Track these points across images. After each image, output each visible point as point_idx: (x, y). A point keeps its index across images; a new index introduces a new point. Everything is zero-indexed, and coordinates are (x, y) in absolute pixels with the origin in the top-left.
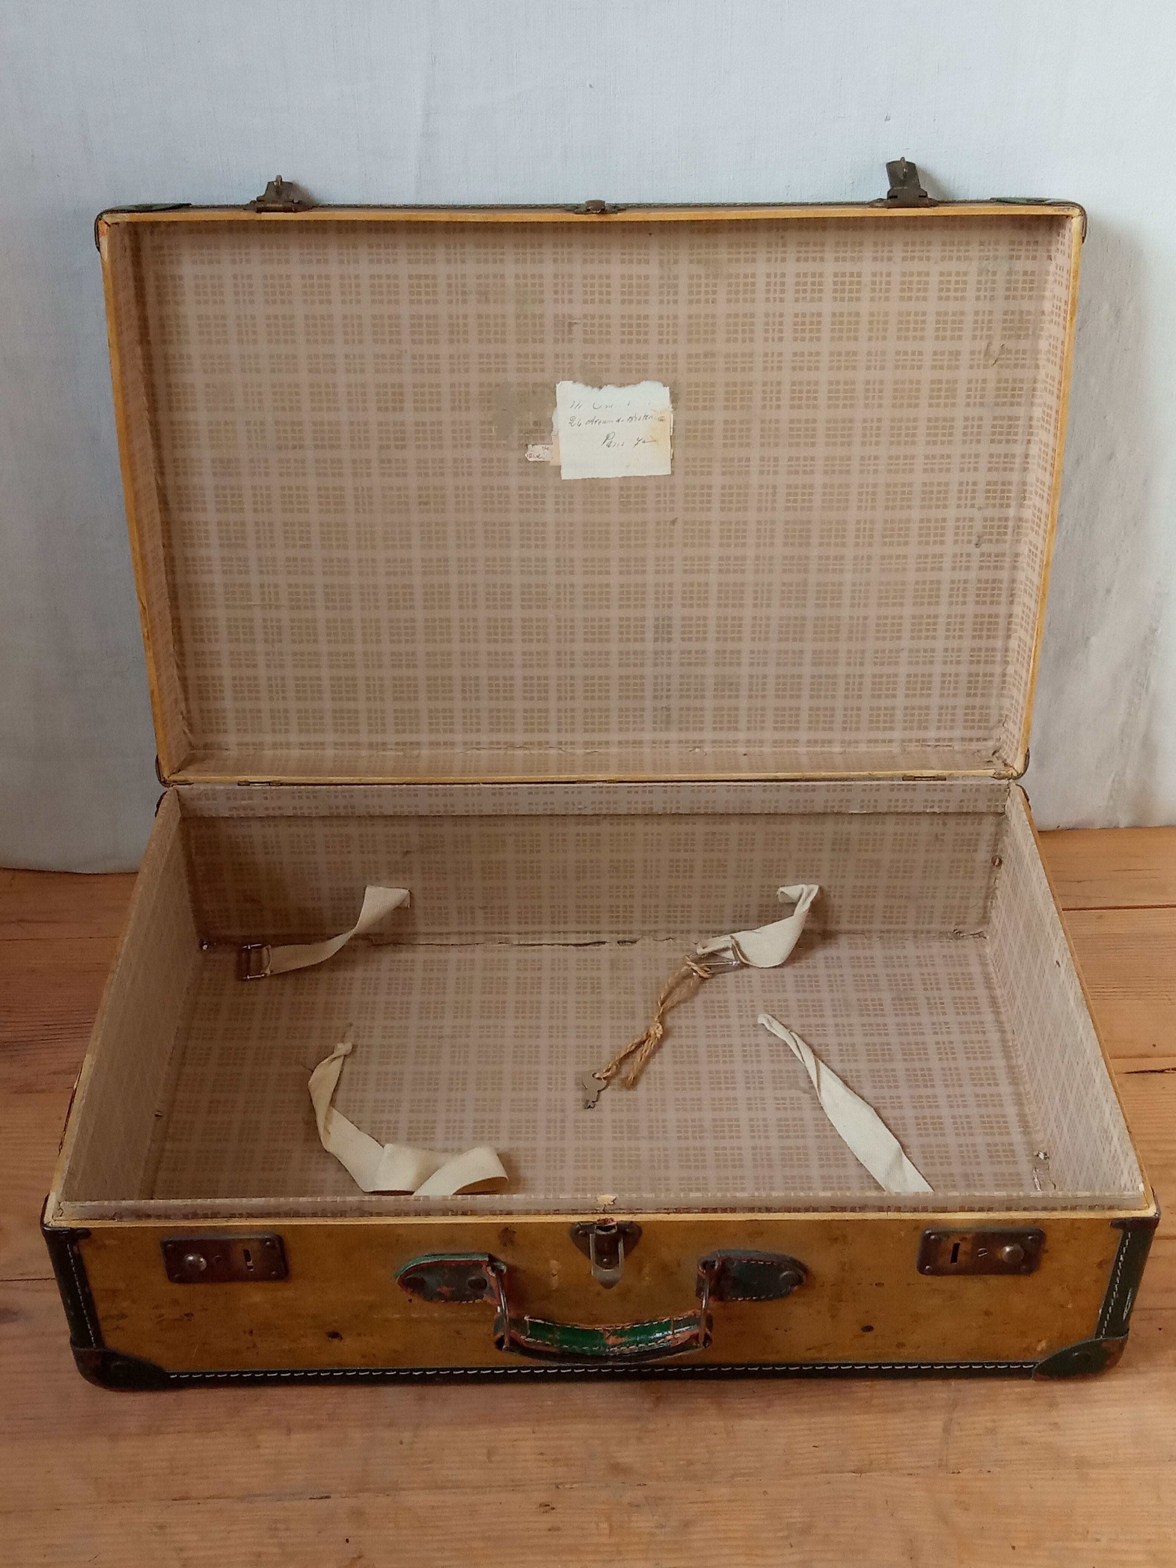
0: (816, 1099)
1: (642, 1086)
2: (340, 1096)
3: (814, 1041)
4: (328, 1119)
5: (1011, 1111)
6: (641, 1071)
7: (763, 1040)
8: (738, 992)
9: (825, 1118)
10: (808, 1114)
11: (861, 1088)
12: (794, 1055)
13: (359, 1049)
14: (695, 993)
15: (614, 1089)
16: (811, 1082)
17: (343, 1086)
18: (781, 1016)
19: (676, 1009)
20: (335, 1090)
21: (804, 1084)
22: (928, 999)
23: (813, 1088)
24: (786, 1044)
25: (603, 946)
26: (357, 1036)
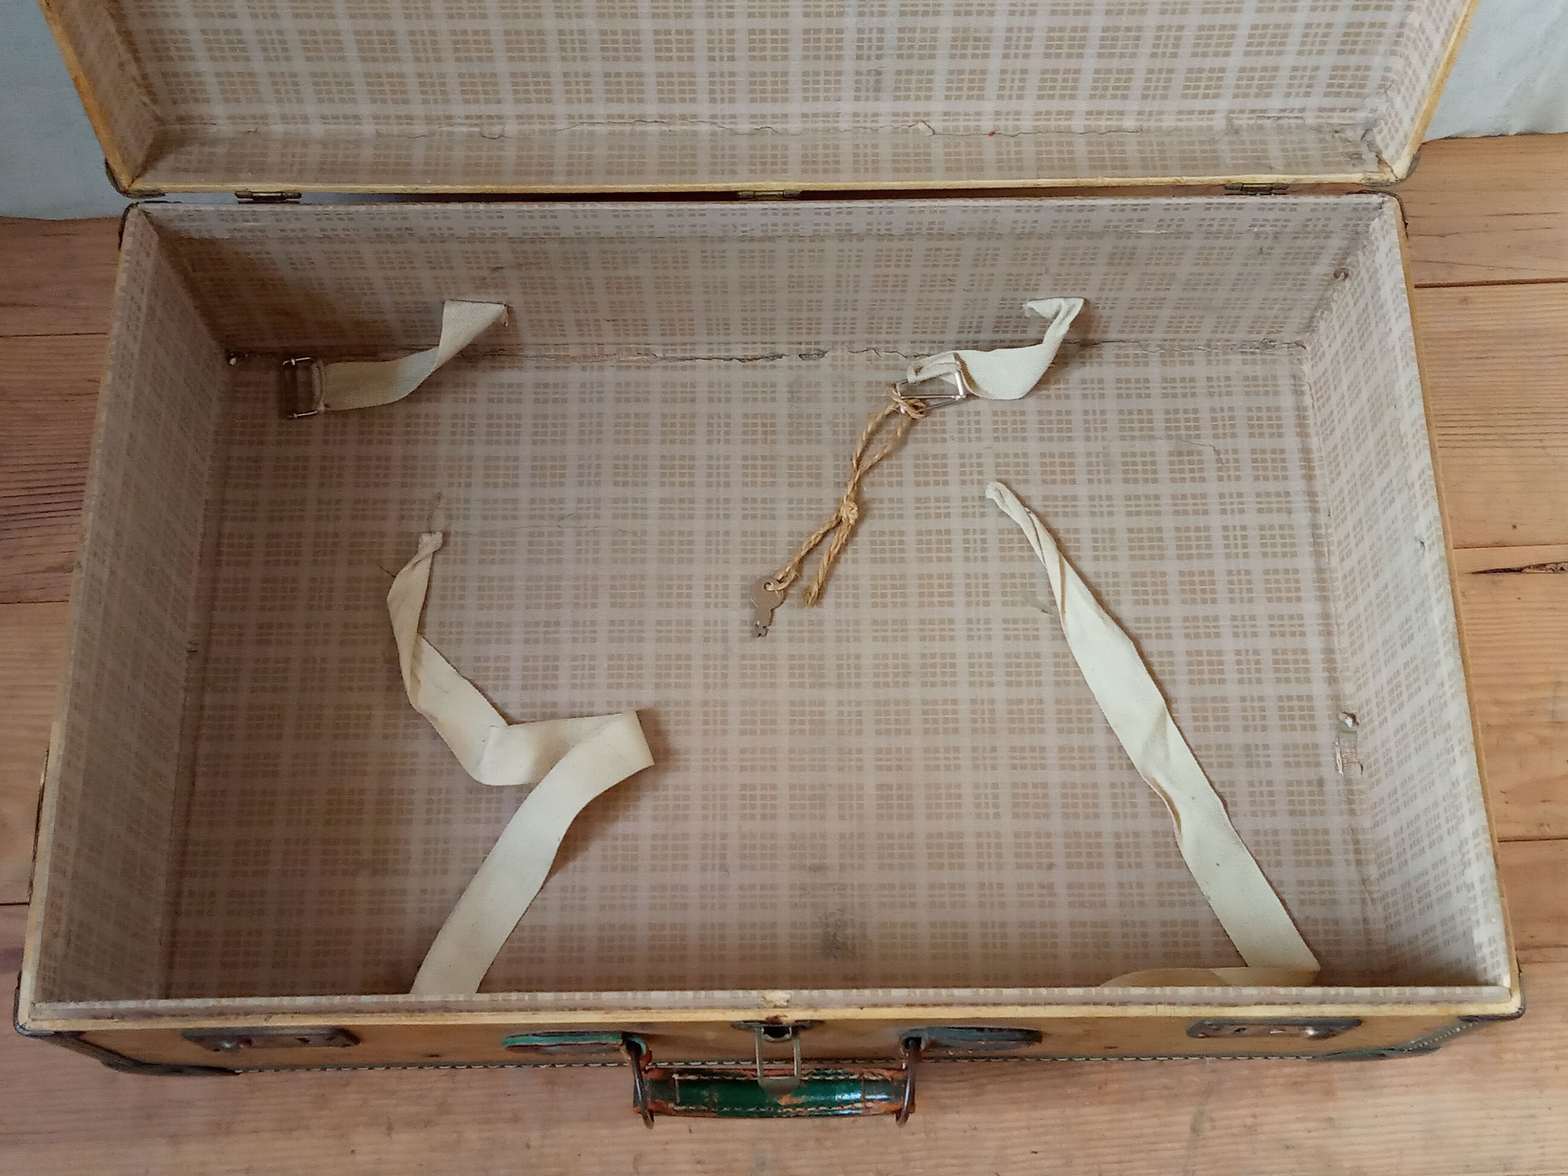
0: (1056, 622)
1: (829, 600)
2: (432, 617)
3: (1059, 523)
4: (416, 657)
5: (1314, 643)
6: (828, 576)
7: (991, 523)
8: (961, 440)
9: (1068, 654)
10: (1046, 647)
11: (1118, 602)
12: (1031, 549)
13: (452, 539)
14: (902, 442)
15: (791, 606)
16: (1052, 594)
17: (434, 601)
18: (1018, 482)
19: (876, 471)
20: (425, 606)
21: (1043, 599)
22: (1217, 452)
23: (1054, 603)
24: (1021, 531)
25: (778, 361)
26: (450, 517)
